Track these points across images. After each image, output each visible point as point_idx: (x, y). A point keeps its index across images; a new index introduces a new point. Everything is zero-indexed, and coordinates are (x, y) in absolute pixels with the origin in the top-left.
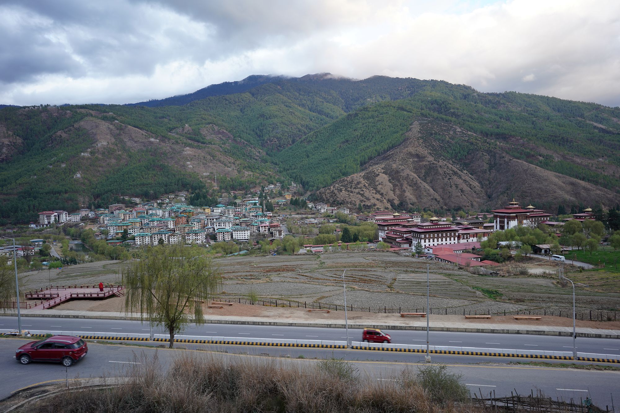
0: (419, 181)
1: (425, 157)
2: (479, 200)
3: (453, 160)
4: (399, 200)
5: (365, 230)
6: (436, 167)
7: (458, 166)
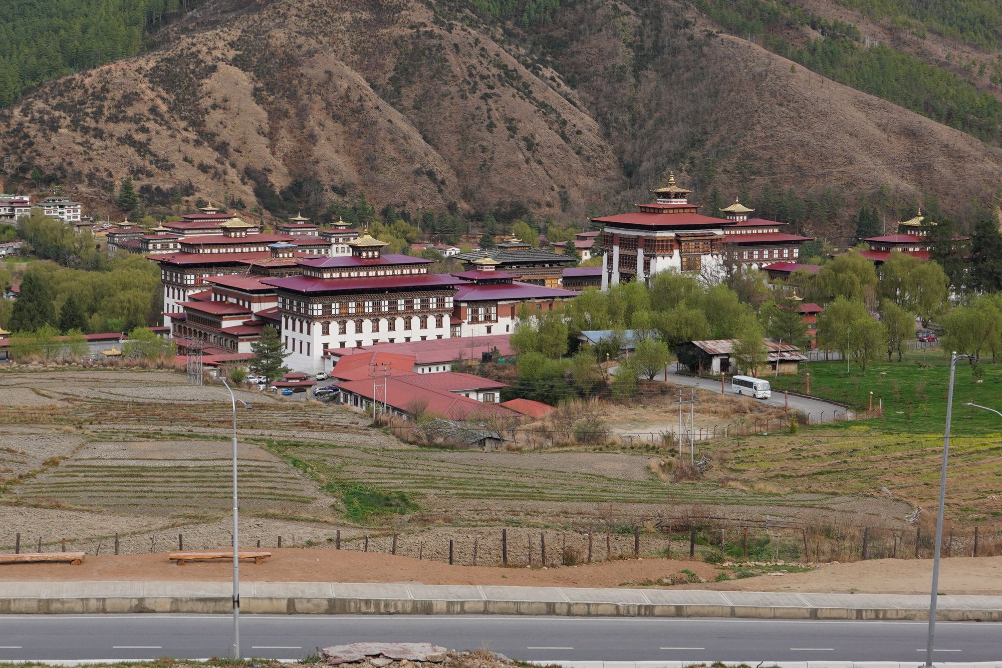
0: (373, 99)
1: (398, 9)
2: (590, 182)
3: (509, 24)
4: (290, 173)
5: (125, 287)
6: (440, 48)
7: (522, 51)
